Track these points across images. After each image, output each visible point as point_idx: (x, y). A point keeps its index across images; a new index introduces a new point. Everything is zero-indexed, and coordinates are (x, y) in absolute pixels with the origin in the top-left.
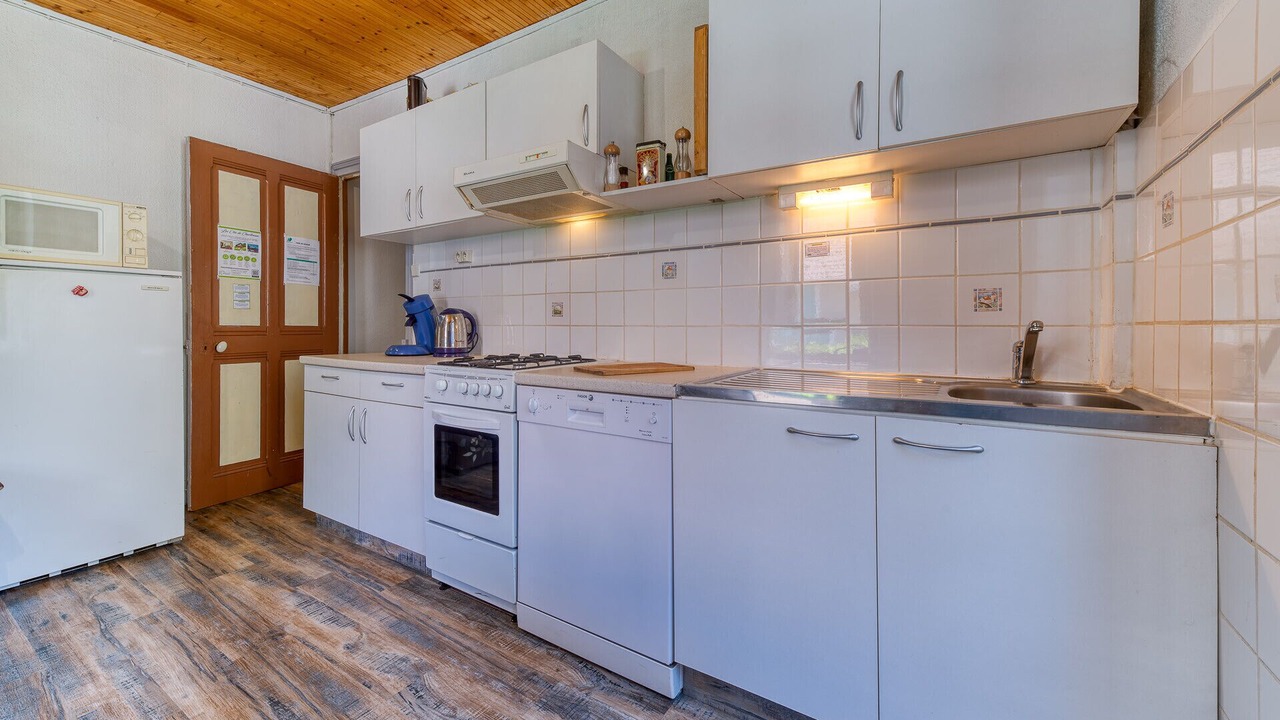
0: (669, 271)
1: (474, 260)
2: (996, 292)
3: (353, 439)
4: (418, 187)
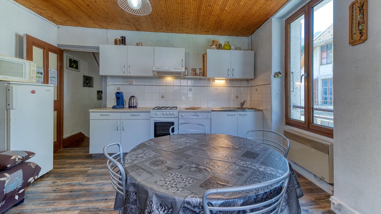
0: (191, 90)
1: (134, 83)
2: (238, 96)
3: (118, 130)
4: (128, 66)
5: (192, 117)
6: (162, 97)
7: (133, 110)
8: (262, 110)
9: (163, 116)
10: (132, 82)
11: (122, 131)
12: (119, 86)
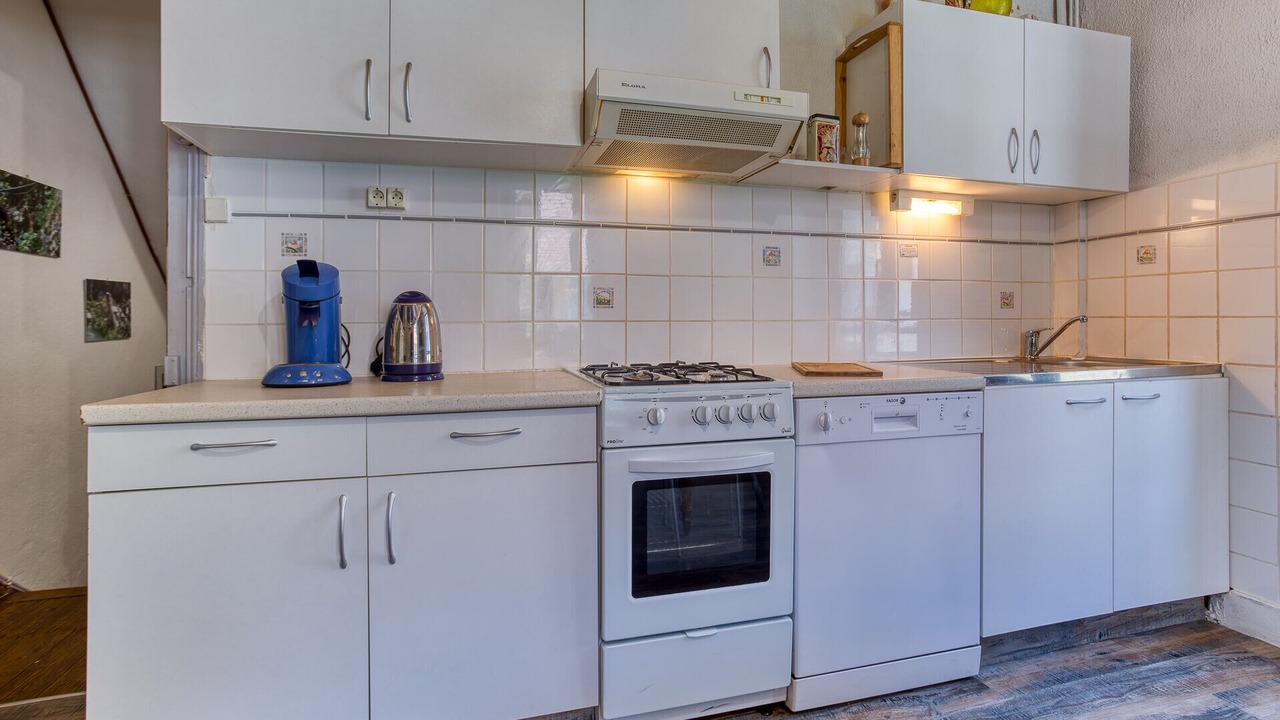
0: (772, 257)
1: (411, 206)
2: (1011, 295)
3: (343, 565)
4: (399, 63)
5: (879, 429)
6: (600, 302)
7: (416, 395)
8: (1218, 370)
9: (698, 433)
10: (398, 194)
11: (380, 571)
12: (295, 227)
